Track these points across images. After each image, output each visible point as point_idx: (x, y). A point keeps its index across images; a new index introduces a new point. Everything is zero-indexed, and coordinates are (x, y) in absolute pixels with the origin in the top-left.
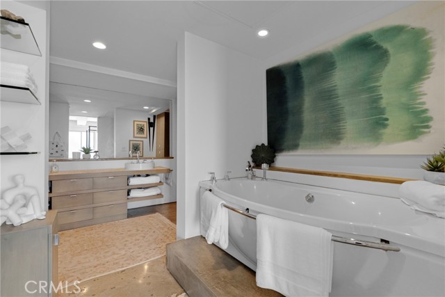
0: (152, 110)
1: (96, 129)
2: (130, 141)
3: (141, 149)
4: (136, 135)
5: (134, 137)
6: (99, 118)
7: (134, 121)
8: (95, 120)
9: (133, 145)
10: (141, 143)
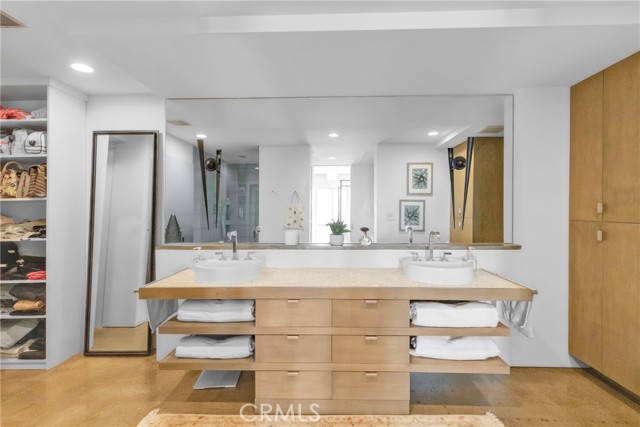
0: (445, 137)
1: (349, 183)
2: (401, 201)
3: (421, 216)
4: (412, 191)
5: (408, 194)
6: (353, 165)
7: (408, 164)
8: (347, 170)
9: (407, 210)
10: (421, 204)
